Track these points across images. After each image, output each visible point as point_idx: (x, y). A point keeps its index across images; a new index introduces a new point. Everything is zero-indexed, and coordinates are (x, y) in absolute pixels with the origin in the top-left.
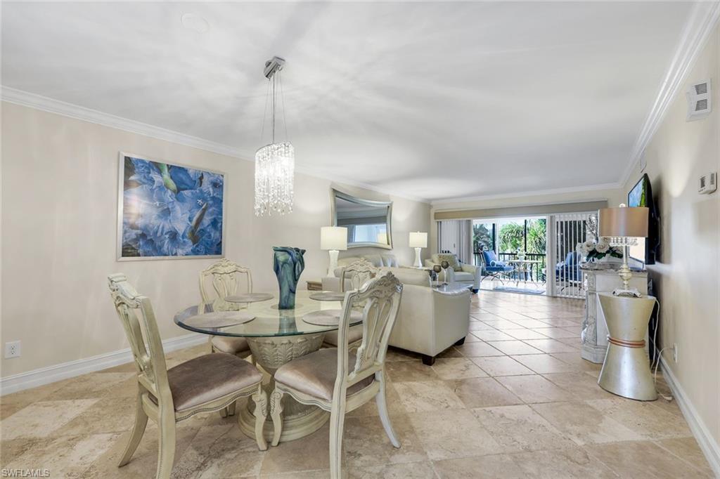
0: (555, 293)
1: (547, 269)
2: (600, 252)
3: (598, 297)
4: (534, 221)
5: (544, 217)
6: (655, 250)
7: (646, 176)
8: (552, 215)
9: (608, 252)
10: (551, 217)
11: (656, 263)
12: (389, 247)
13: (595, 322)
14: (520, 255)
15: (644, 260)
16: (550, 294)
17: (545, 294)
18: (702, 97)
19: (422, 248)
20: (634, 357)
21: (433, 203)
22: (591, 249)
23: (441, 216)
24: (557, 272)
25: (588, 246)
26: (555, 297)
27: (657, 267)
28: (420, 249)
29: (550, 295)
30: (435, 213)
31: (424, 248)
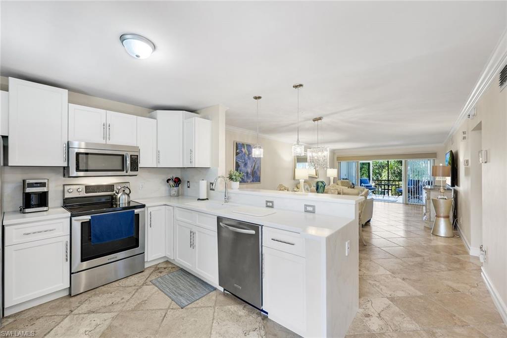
0: (407, 202)
3: (431, 200)
5: (401, 160)
6: (455, 181)
7: (451, 151)
8: (406, 159)
11: (456, 186)
12: (317, 177)
13: (430, 211)
15: (450, 185)
16: (405, 202)
17: (402, 202)
18: (465, 135)
20: (445, 221)
21: (336, 152)
23: (340, 159)
24: (409, 191)
26: (407, 204)
27: (456, 187)
28: (333, 178)
30: (337, 157)
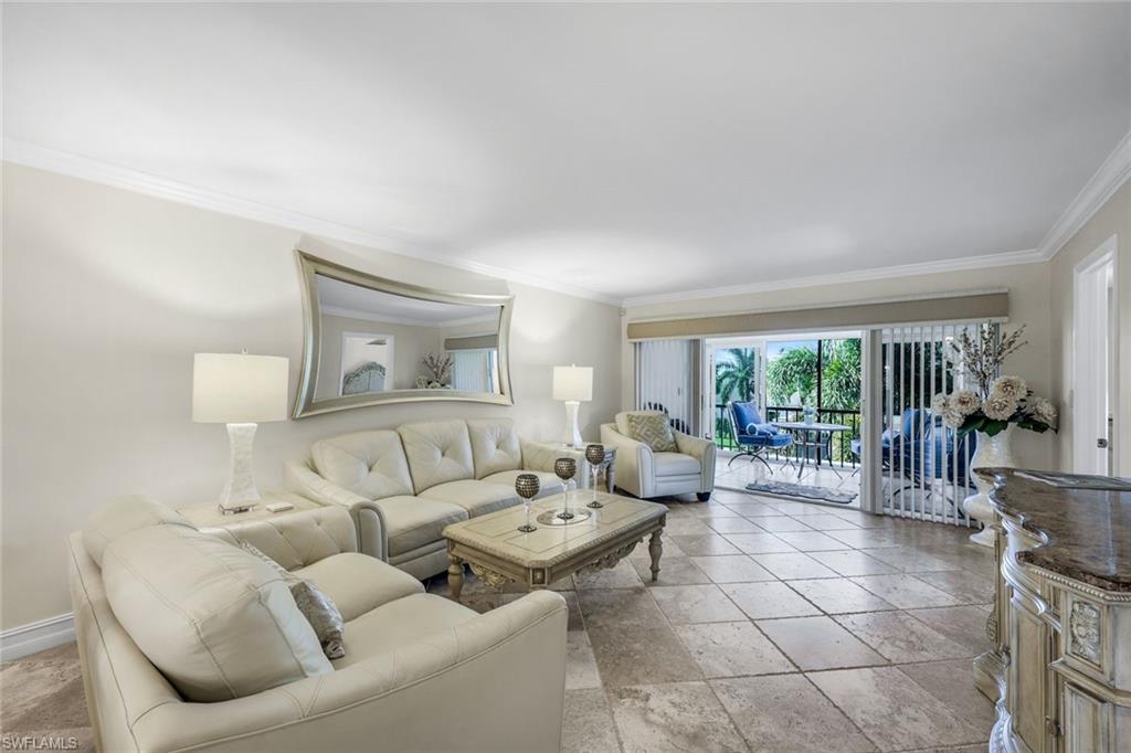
0: (879, 502)
1: (862, 443)
2: (993, 417)
4: (836, 340)
5: (856, 334)
8: (876, 327)
9: (1012, 418)
10: (873, 332)
12: (505, 400)
14: (807, 413)
17: (856, 503)
19: (582, 402)
21: (625, 304)
22: (969, 410)
23: (639, 332)
24: (886, 452)
25: (963, 402)
26: (878, 515)
28: (578, 403)
29: (869, 509)
30: (630, 325)
31: (587, 402)
